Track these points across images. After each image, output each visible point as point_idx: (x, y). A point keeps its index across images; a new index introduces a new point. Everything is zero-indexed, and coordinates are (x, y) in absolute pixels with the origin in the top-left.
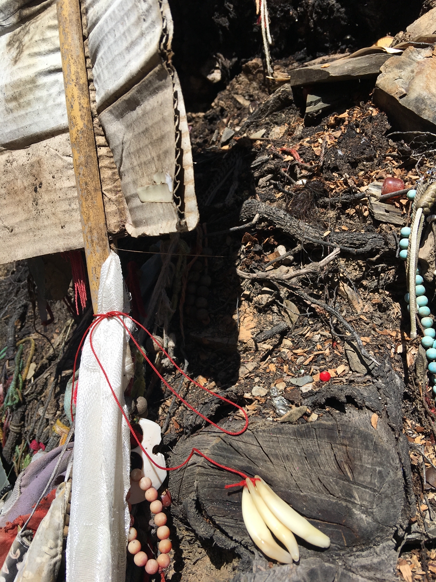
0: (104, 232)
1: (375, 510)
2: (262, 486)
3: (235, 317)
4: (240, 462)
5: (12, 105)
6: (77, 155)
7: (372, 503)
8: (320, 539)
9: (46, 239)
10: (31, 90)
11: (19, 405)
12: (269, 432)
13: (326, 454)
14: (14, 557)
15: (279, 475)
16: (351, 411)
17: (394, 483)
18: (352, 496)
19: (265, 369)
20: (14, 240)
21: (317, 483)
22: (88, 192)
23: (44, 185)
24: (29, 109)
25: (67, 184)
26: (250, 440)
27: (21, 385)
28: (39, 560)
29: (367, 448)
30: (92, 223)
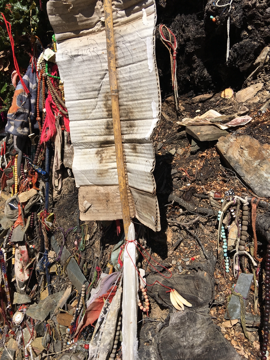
0: (129, 217)
1: (204, 298)
2: (175, 292)
3: (166, 233)
4: (169, 285)
5: (100, 175)
6: (122, 196)
7: (203, 296)
8: (190, 305)
9: (111, 216)
10: (106, 173)
11: (84, 250)
12: (177, 277)
13: (192, 284)
14: (105, 307)
15: (180, 289)
16: (199, 271)
17: (209, 291)
18: (198, 294)
19: (176, 254)
20: (99, 214)
21: (189, 291)
22: (125, 206)
23: (110, 201)
24: (105, 178)
25: (117, 201)
26: (172, 279)
27: (84, 242)
28: (114, 308)
29: (203, 282)
30: (126, 215)
